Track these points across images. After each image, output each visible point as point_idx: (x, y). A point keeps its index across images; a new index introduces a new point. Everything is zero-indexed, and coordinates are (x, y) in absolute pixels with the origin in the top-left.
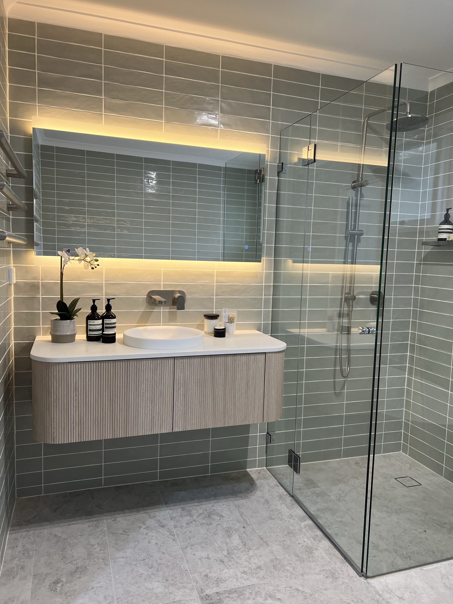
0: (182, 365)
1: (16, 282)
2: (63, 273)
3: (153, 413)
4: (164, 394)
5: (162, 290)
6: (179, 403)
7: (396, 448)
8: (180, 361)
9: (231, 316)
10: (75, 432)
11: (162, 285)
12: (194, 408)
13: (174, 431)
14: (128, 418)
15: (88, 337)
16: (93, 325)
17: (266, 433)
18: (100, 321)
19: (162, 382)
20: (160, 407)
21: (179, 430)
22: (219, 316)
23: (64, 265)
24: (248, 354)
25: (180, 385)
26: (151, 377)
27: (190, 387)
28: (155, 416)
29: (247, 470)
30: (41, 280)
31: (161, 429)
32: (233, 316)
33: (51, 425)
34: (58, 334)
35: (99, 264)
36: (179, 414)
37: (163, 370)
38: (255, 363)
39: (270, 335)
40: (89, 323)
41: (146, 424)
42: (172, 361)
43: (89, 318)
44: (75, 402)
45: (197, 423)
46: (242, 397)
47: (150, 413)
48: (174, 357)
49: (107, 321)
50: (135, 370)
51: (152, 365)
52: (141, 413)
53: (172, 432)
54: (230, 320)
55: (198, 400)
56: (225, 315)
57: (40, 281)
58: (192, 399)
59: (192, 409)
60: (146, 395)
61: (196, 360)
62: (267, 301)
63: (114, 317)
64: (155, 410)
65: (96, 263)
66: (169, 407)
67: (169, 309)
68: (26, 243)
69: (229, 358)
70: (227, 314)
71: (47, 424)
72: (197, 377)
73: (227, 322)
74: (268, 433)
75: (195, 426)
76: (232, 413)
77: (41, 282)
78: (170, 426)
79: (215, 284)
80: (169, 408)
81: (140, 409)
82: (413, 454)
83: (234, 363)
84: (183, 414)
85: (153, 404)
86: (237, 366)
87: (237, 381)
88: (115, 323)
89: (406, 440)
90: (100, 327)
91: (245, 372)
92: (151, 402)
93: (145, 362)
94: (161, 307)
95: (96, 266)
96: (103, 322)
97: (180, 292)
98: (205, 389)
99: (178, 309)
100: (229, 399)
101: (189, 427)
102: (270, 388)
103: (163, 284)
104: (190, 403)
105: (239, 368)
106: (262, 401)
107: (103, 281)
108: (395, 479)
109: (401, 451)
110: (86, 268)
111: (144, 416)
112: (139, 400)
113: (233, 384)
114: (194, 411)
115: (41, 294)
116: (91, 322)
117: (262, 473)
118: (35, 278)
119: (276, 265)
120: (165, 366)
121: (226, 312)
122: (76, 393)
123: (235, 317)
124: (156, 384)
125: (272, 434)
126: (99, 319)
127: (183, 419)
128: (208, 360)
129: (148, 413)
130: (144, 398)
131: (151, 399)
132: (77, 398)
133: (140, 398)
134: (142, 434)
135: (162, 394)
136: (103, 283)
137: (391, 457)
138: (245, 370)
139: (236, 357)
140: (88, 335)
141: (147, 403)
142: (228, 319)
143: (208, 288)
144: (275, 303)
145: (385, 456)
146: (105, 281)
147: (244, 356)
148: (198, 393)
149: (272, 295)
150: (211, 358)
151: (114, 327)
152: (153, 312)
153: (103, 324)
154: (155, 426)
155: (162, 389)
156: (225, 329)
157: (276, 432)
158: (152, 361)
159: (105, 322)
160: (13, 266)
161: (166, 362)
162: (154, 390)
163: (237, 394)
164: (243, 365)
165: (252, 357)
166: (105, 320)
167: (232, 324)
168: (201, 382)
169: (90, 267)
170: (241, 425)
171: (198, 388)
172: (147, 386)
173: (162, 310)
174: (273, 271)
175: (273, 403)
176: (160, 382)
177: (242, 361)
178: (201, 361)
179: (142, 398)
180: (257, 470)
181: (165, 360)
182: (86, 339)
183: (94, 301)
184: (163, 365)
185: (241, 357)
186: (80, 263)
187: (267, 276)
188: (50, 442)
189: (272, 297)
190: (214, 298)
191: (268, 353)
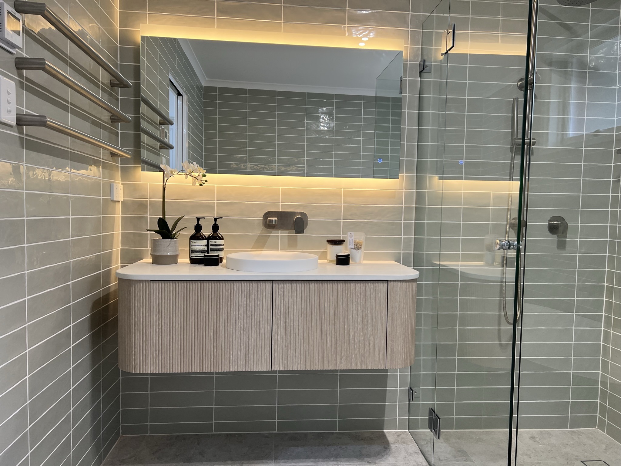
0: (282, 290)
1: (123, 200)
2: (166, 188)
3: (247, 346)
4: (261, 324)
5: (280, 211)
6: (279, 337)
7: (590, 422)
8: (280, 285)
9: (357, 241)
10: (157, 361)
11: (280, 205)
12: (297, 343)
13: (272, 370)
14: (218, 349)
15: (191, 259)
16: (196, 246)
17: (408, 388)
18: (205, 242)
19: (259, 309)
20: (255, 340)
21: (279, 369)
22: (344, 241)
23: (167, 180)
24: (364, 281)
25: (280, 314)
26: (245, 303)
27: (292, 318)
28: (250, 350)
29: (384, 431)
30: (150, 199)
31: (258, 366)
32: (360, 242)
33: (132, 351)
34: (158, 254)
35: (208, 180)
36: (278, 349)
37: (259, 295)
38: (374, 293)
39: (412, 267)
40: (191, 244)
41: (239, 358)
42: (269, 285)
43: (193, 238)
44: (157, 327)
45: (302, 362)
46: (359, 335)
47: (245, 345)
48: (273, 281)
49: (212, 242)
50: (227, 294)
51: (246, 288)
52: (234, 346)
53: (270, 370)
54: (356, 246)
55: (302, 334)
56: (350, 240)
57: (148, 200)
58: (295, 332)
59: (294, 345)
60: (240, 324)
61: (299, 286)
62: (407, 226)
63: (222, 239)
64: (250, 342)
65: (204, 179)
66: (267, 340)
67: (288, 233)
68: (130, 157)
69: (341, 286)
70: (353, 238)
71: (128, 349)
72: (300, 306)
73: (353, 248)
74: (410, 388)
75: (299, 366)
76: (346, 354)
77: (150, 201)
78: (268, 363)
79: (342, 205)
80: (266, 341)
81: (232, 340)
82: (612, 432)
83: (347, 292)
84: (284, 350)
85: (247, 335)
86: (351, 296)
87: (351, 315)
88: (223, 245)
89: (603, 413)
90: (205, 248)
91: (362, 304)
92: (245, 332)
93: (238, 284)
94: (279, 231)
95: (204, 182)
96: (208, 242)
97: (302, 213)
98: (310, 321)
99: (297, 232)
100: (341, 335)
101: (291, 366)
102: (395, 325)
103: (281, 204)
104: (292, 337)
105: (354, 299)
106: (384, 341)
107: (215, 201)
108: (582, 461)
109: (597, 427)
110: (194, 184)
111: (237, 348)
112: (231, 330)
113: (346, 318)
114: (297, 348)
115: (149, 214)
116: (194, 242)
117: (402, 436)
118: (143, 196)
119: (420, 183)
120: (262, 291)
121: (352, 236)
122: (159, 316)
123: (362, 242)
124: (250, 312)
125: (415, 389)
126: (203, 239)
127: (284, 356)
128: (314, 286)
129: (242, 345)
130: (237, 327)
131: (245, 329)
132: (160, 322)
133: (232, 327)
134: (234, 370)
135: (258, 324)
136: (215, 202)
137: (581, 434)
138: (362, 301)
139: (349, 284)
140: (191, 257)
141: (240, 333)
142: (354, 245)
143: (334, 210)
144: (419, 229)
145: (573, 431)
146: (217, 201)
147: (360, 283)
148: (302, 326)
149: (414, 219)
150: (318, 284)
151: (222, 250)
152: (270, 236)
153: (208, 245)
154: (250, 362)
155: (258, 318)
156: (348, 255)
157: (421, 388)
158: (246, 284)
159: (210, 243)
160: (121, 183)
161: (262, 285)
162: (248, 319)
163: (351, 330)
164: (359, 295)
165: (370, 285)
166: (210, 241)
167: (358, 251)
168: (305, 312)
169: (198, 184)
170: (357, 369)
171: (302, 320)
172: (240, 313)
173: (280, 234)
174: (415, 190)
175: (399, 346)
176: (256, 309)
177: (357, 290)
178: (306, 287)
179: (234, 327)
180: (396, 433)
181: (261, 284)
182: (189, 262)
183: (198, 219)
184: (259, 289)
185: (356, 285)
186: (186, 178)
187: (408, 196)
188: (131, 370)
189: (414, 221)
190: (341, 221)
191: (391, 281)
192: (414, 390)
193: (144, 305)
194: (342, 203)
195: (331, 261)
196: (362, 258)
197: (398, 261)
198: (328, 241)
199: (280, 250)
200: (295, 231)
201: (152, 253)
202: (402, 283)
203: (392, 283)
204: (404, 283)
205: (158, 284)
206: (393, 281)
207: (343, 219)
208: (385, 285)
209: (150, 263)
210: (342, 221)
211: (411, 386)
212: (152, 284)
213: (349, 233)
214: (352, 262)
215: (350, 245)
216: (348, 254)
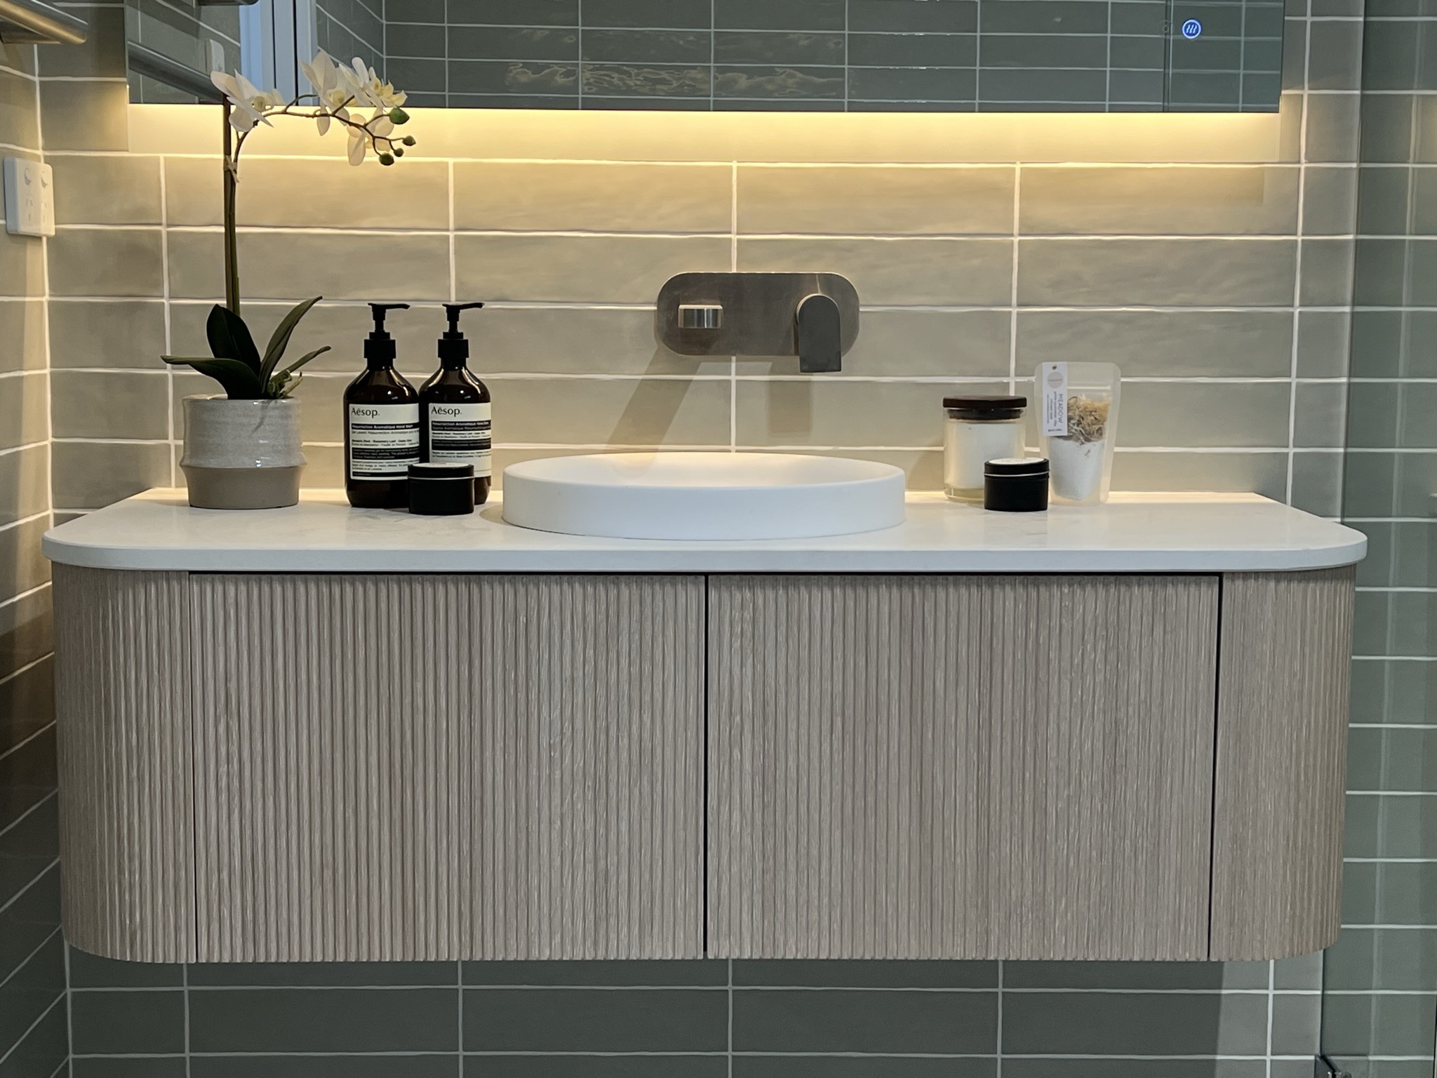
0: (748, 615)
2: (238, 176)
3: (601, 853)
4: (658, 759)
5: (734, 271)
6: (736, 815)
8: (738, 596)
9: (1084, 400)
10: (226, 913)
11: (735, 245)
12: (814, 843)
13: (710, 956)
14: (477, 865)
15: (352, 486)
16: (372, 427)
18: (409, 412)
19: (647, 698)
20: (636, 827)
21: (737, 951)
22: (1022, 402)
23: (240, 141)
24: (1112, 578)
25: (738, 719)
26: (590, 668)
27: (792, 736)
28: (612, 870)
30: (169, 225)
31: (647, 939)
32: (1097, 404)
33: (121, 871)
34: (214, 463)
36: (735, 869)
37: (648, 637)
38: (1159, 630)
40: (354, 419)
41: (567, 905)
42: (691, 594)
43: (360, 392)
44: (223, 769)
45: (835, 926)
46: (1086, 813)
47: (590, 851)
48: (706, 574)
49: (441, 412)
50: (510, 630)
51: (590, 608)
52: (545, 851)
53: (701, 957)
54: (1079, 423)
55: (837, 805)
56: (1052, 396)
57: (163, 230)
58: (803, 798)
59: (803, 851)
60: (567, 760)
61: (821, 599)
63: (483, 397)
64: (613, 837)
66: (685, 830)
67: (772, 372)
68: (82, 41)
69: (1007, 597)
70: (1064, 390)
71: (102, 864)
72: (827, 685)
73: (1065, 433)
74: (1323, 1057)
75: (825, 942)
76: (1028, 894)
77: (168, 233)
78: (692, 927)
79: (1016, 239)
80: (682, 833)
81: (535, 828)
83: (1032, 625)
84: (758, 874)
85: (601, 809)
86: (1054, 643)
87: (1052, 726)
88: (486, 425)
90: (411, 439)
91: (1100, 678)
92: (590, 795)
93: (556, 590)
94: (730, 361)
96: (424, 414)
97: (830, 281)
98: (871, 750)
99: (811, 366)
100: (1006, 814)
101: (792, 941)
102: (1250, 770)
103: (739, 241)
104: (792, 817)
105: (1067, 655)
106: (1199, 840)
107: (448, 230)
110: (356, 156)
111: (557, 862)
112: (533, 782)
113: (1030, 738)
114: (815, 863)
118: (139, 215)
119: (1377, 129)
120: (659, 619)
121: (1061, 380)
122: (227, 723)
123: (1106, 406)
124: (613, 708)
125: (1346, 1063)
126: (403, 400)
127: (758, 899)
128: (885, 600)
129: (579, 849)
130: (558, 773)
131: (590, 783)
132: (234, 749)
133: (534, 772)
134: (548, 953)
135: (647, 760)
136: (448, 237)
138: (1100, 666)
139: (1042, 589)
140: (352, 477)
141: (569, 797)
142: (1070, 419)
143: (977, 262)
144: (1370, 343)
146: (456, 230)
147: (1094, 586)
148: (837, 771)
150: (906, 591)
151: (484, 445)
152: (691, 387)
153: (422, 425)
154: (612, 921)
155: (646, 735)
156: (1043, 466)
158: (590, 589)
159: (433, 417)
160: (45, 157)
161: (662, 595)
162: (603, 737)
163: (1051, 792)
164: (1089, 637)
165: (1141, 594)
166: (431, 406)
167: (1088, 445)
168: (849, 712)
170: (1080, 958)
171: (837, 745)
172: (568, 713)
173: (733, 378)
174: (1354, 165)
175: (1270, 863)
176: (635, 695)
177: (1078, 616)
178: (851, 603)
179: (545, 772)
181: (657, 587)
182: (346, 499)
183: (379, 312)
184: (648, 611)
187: (1323, 190)
188: (117, 950)
189: (1347, 309)
190: (1010, 313)
191: (1234, 574)
192: (1339, 1066)
193: (167, 675)
194: (1016, 231)
195: (963, 495)
196: (1106, 480)
197: (1273, 491)
198: (948, 403)
199: (733, 447)
200: (802, 361)
201: (187, 462)
202: (1283, 585)
203: (1239, 583)
204: (1294, 585)
205: (219, 588)
206: (1246, 575)
207: (1019, 305)
208: (1208, 593)
209: (180, 504)
210: (1015, 311)
211: (1325, 1052)
212: (196, 588)
213: (1047, 367)
214: (1059, 499)
215: (1052, 422)
216: (1041, 460)
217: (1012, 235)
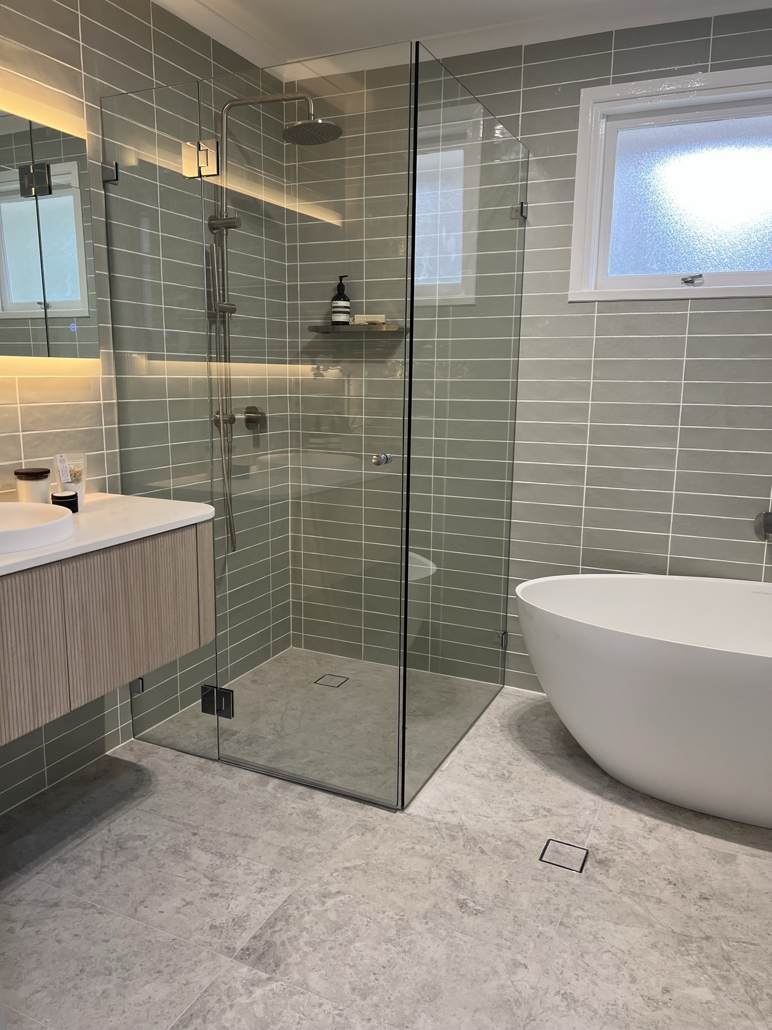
0: (75, 571)
6: (77, 652)
7: (285, 644)
8: (71, 567)
9: (74, 468)
13: (72, 710)
19: (45, 617)
21: (81, 703)
22: (48, 472)
25: (75, 614)
26: (24, 611)
28: (38, 692)
29: (107, 753)
31: (52, 713)
32: (79, 469)
36: (78, 673)
38: (184, 546)
41: (23, 713)
42: (57, 569)
46: (171, 612)
48: (61, 561)
52: (14, 693)
53: (69, 712)
54: (75, 477)
56: (62, 467)
60: (19, 652)
62: (109, 434)
69: (148, 545)
70: (66, 464)
73: (70, 481)
76: (158, 645)
78: (65, 701)
79: (19, 406)
81: (9, 685)
83: (154, 552)
84: (85, 671)
89: (297, 627)
91: (171, 566)
98: (115, 611)
102: (206, 584)
105: (163, 561)
108: (315, 683)
109: (291, 646)
113: (156, 592)
117: (136, 748)
121: (65, 461)
123: (82, 469)
127: (85, 681)
129: (26, 687)
130: (16, 659)
134: (17, 736)
137: (286, 658)
141: (21, 668)
142: (71, 475)
143: (6, 415)
144: (124, 436)
145: (276, 659)
147: (168, 535)
148: (106, 623)
149: (117, 422)
154: (39, 711)
155: (46, 631)
156: (75, 495)
161: (47, 573)
164: (168, 553)
165: (179, 535)
167: (79, 484)
168: (108, 600)
171: (105, 613)
172: (17, 632)
174: (113, 376)
176: (41, 617)
177: (165, 546)
178: (106, 559)
179: (11, 660)
180: (124, 747)
181: (45, 570)
187: (107, 384)
189: (116, 426)
190: (20, 435)
194: (18, 402)
196: (85, 493)
198: (16, 473)
203: (199, 525)
206: (201, 523)
207: (23, 431)
208: (194, 531)
210: (21, 434)
213: (58, 456)
214: (82, 507)
215: (64, 477)
216: (73, 493)
217: (17, 404)
